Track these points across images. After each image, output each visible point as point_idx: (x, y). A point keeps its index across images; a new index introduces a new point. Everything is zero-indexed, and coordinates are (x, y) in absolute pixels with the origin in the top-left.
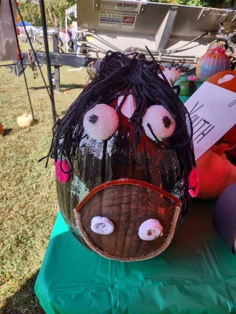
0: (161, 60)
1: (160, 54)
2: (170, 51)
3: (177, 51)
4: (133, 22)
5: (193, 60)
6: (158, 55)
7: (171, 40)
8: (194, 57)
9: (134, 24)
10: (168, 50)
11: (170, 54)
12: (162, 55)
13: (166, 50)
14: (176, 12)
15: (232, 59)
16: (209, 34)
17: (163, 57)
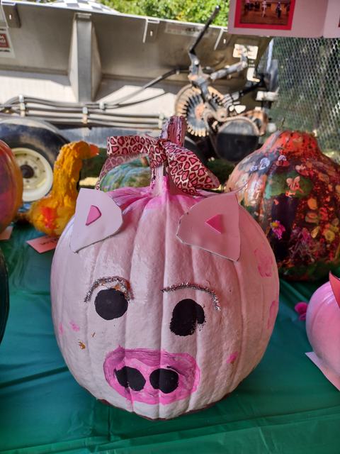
0: (89, 121)
1: (85, 111)
2: (105, 105)
3: (120, 106)
4: (7, 45)
5: (157, 123)
6: (81, 112)
7: (104, 83)
8: (158, 117)
9: (11, 49)
10: (101, 102)
11: (108, 111)
12: (89, 113)
13: (98, 102)
14: (90, 26)
15: (215, 123)
16: (178, 73)
17: (92, 116)
